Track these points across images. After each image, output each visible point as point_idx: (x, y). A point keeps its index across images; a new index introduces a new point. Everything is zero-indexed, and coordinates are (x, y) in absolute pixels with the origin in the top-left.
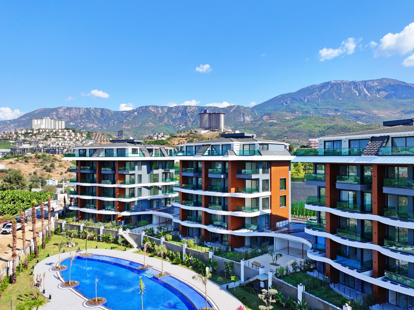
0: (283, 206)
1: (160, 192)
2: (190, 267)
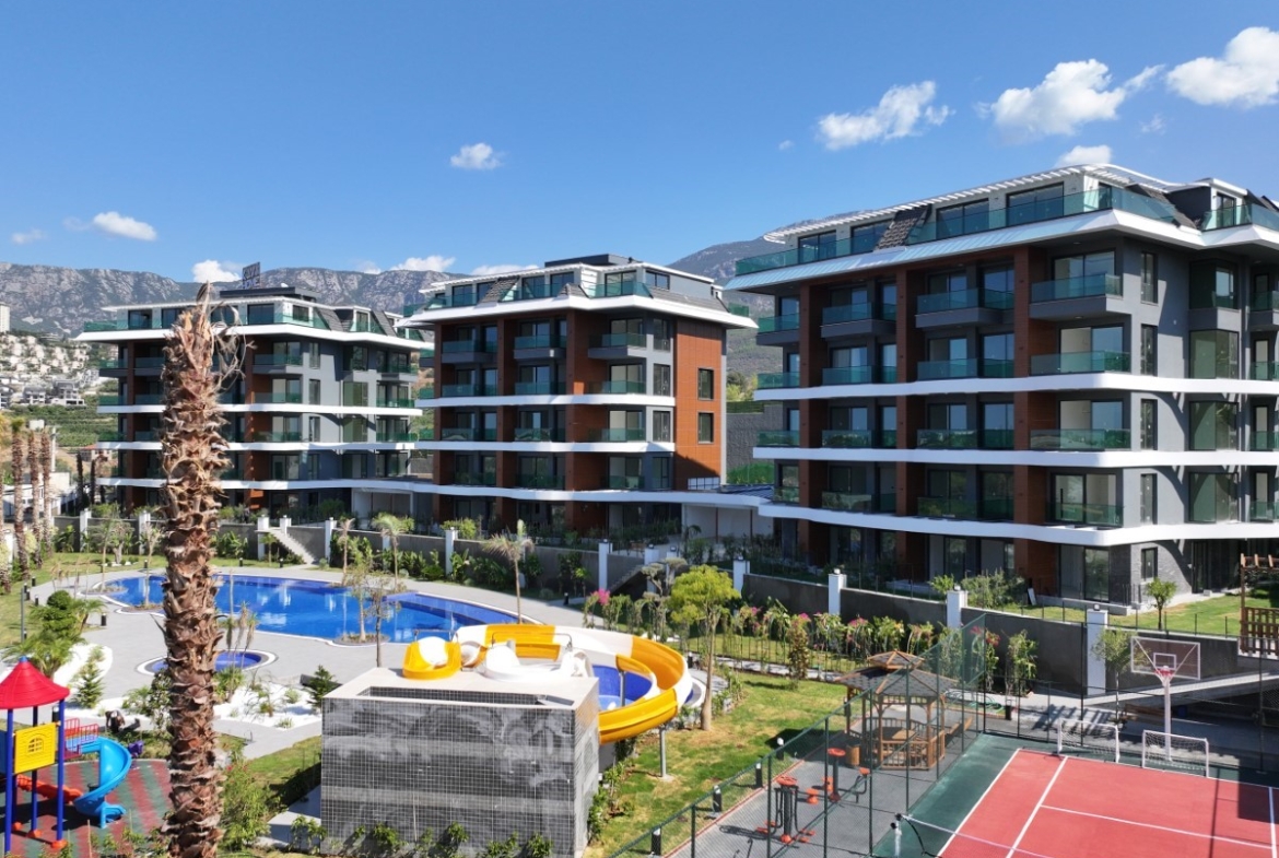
0: (706, 439)
1: (372, 434)
2: (466, 582)
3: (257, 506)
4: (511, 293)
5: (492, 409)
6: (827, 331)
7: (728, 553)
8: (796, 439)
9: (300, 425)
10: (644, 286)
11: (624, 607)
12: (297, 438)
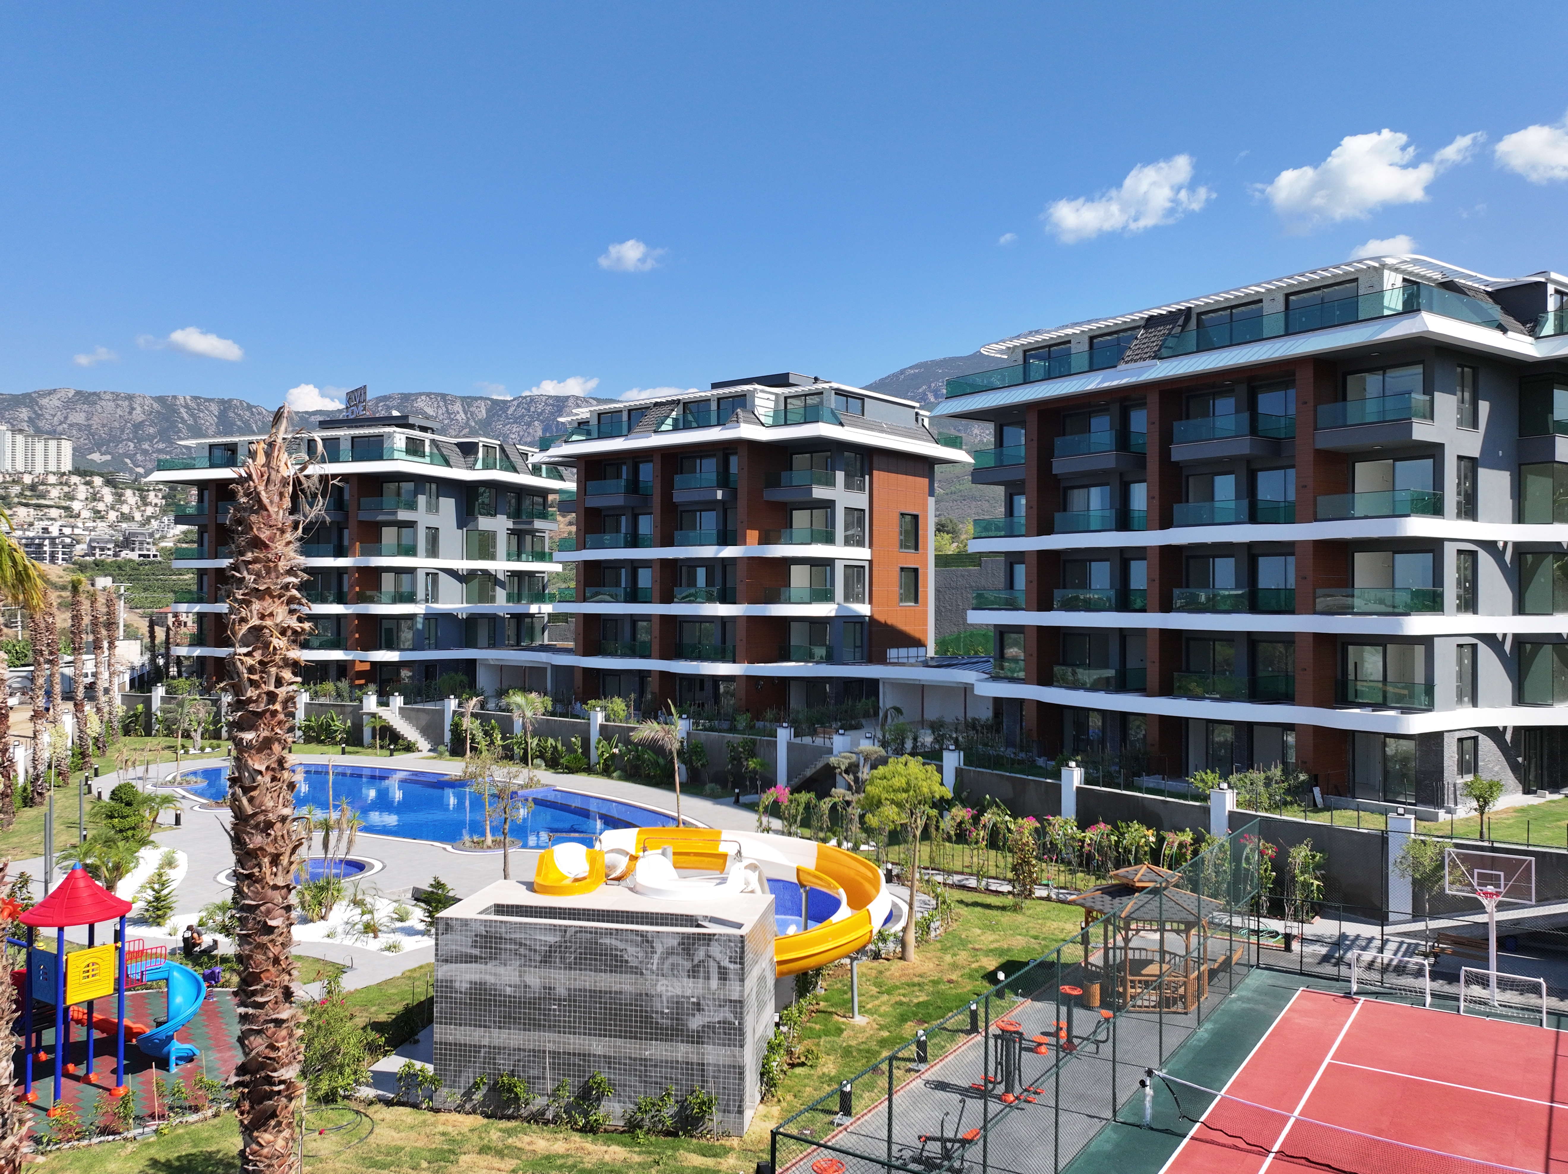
0: (910, 601)
1: (501, 594)
2: (615, 774)
3: (362, 682)
4: (669, 421)
5: (646, 563)
6: (1059, 466)
7: (936, 740)
8: (1022, 600)
9: (414, 583)
10: (832, 412)
11: (807, 806)
12: (410, 598)
